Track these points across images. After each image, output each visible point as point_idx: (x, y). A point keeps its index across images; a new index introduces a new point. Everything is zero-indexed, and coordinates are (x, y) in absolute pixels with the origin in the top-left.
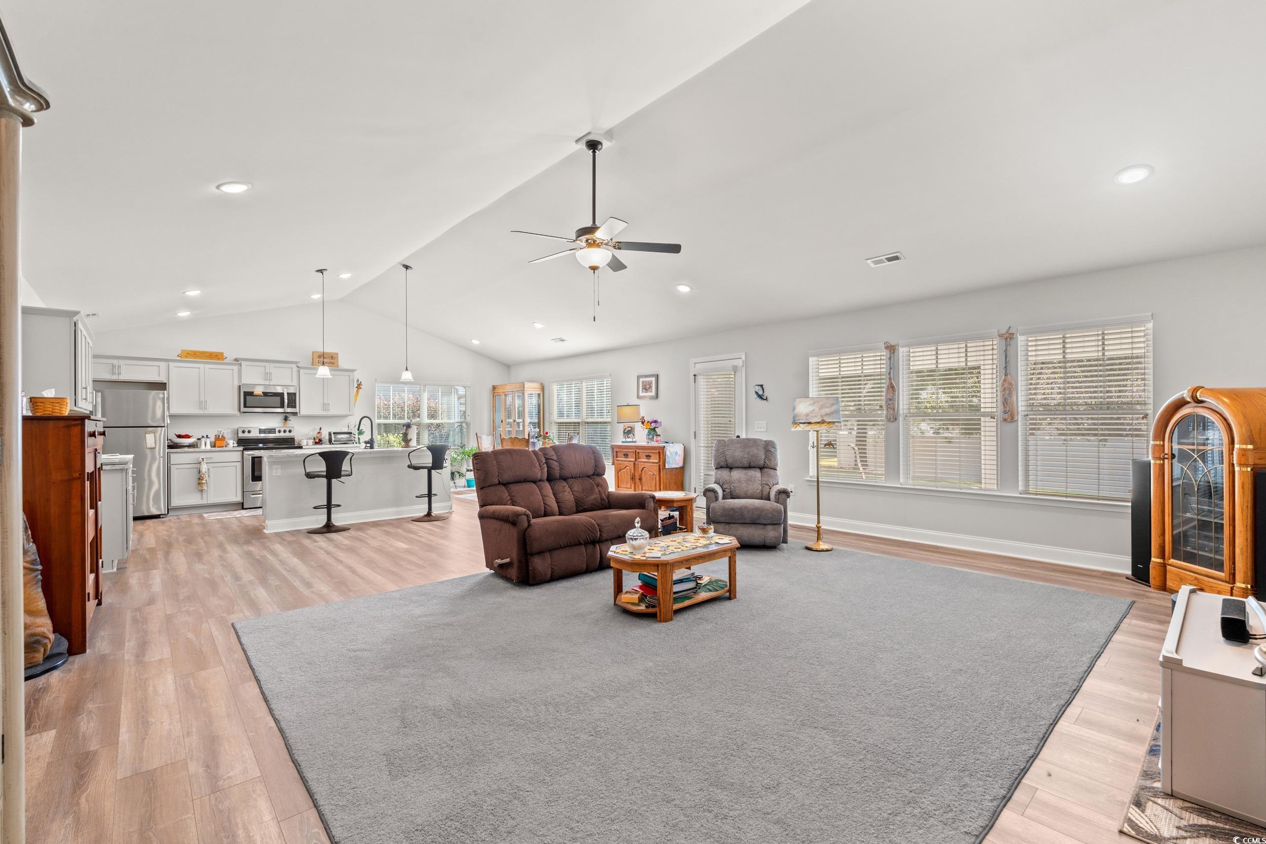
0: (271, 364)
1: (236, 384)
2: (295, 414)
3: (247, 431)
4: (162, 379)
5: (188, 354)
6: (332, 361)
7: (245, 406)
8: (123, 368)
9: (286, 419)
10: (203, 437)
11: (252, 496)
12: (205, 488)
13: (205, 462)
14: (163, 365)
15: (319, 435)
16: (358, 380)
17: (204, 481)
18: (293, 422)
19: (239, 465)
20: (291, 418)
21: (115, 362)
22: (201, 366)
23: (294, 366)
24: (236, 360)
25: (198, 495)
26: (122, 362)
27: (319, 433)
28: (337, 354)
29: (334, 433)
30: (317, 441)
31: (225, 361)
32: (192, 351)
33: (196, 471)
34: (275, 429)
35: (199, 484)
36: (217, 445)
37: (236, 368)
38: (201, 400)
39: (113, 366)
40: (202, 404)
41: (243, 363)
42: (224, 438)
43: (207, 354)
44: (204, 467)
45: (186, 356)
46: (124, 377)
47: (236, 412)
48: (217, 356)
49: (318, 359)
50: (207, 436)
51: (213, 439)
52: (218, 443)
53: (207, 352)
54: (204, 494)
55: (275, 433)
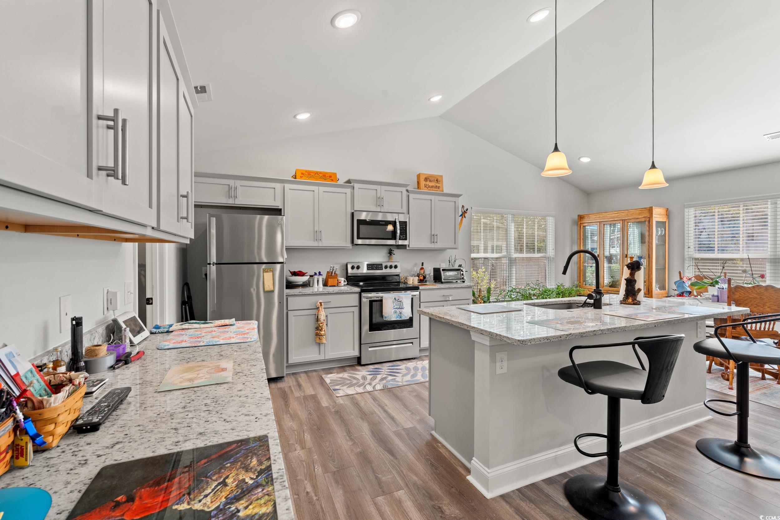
0: (383, 187)
1: (349, 211)
2: (403, 247)
3: (356, 266)
4: (277, 204)
5: (302, 174)
6: (438, 185)
7: (358, 238)
8: (240, 190)
9: (390, 253)
10: (316, 274)
11: (370, 349)
12: (324, 341)
13: (323, 307)
14: (278, 186)
15: (422, 272)
16: (463, 207)
17: (323, 332)
18: (398, 256)
19: (356, 310)
20: (396, 251)
21: (231, 182)
22: (315, 188)
23: (404, 190)
24: (349, 182)
25: (316, 348)
26: (238, 183)
27: (422, 269)
28: (442, 176)
29: (443, 270)
30: (422, 278)
31: (339, 183)
32: (306, 171)
33: (313, 318)
34: (382, 265)
35: (317, 335)
36: (330, 284)
37: (348, 191)
38: (316, 230)
39: (230, 188)
40: (317, 235)
41: (357, 186)
42: (337, 275)
43: (321, 175)
44: (322, 315)
45: (301, 177)
46: (241, 201)
47: (349, 245)
48: (330, 177)
49: (424, 183)
50: (320, 273)
51: (324, 276)
52: (330, 282)
53: (321, 173)
54: (322, 347)
55: (382, 269)
